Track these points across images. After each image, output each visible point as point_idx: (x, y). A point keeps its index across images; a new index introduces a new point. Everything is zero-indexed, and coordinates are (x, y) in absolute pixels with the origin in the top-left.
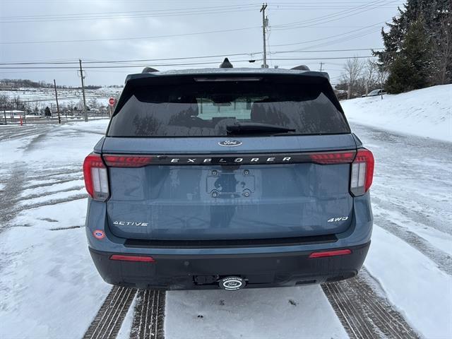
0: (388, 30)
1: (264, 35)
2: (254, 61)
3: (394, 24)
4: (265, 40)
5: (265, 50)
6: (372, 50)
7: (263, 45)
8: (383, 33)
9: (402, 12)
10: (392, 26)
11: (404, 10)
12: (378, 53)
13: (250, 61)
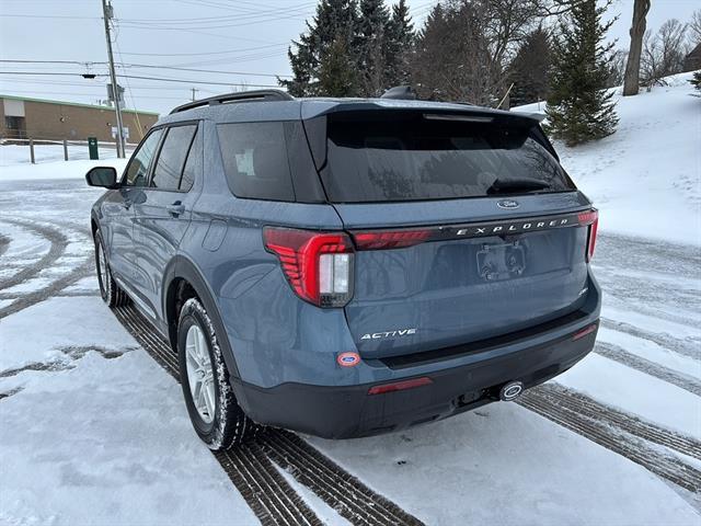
0: (295, 51)
1: (108, 33)
2: (92, 76)
3: (302, 43)
4: (109, 41)
5: (112, 60)
6: (278, 77)
7: (107, 50)
8: (290, 54)
9: (311, 28)
10: (301, 46)
11: (314, 25)
12: (285, 82)
13: (86, 76)
